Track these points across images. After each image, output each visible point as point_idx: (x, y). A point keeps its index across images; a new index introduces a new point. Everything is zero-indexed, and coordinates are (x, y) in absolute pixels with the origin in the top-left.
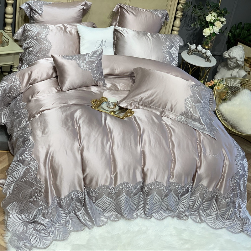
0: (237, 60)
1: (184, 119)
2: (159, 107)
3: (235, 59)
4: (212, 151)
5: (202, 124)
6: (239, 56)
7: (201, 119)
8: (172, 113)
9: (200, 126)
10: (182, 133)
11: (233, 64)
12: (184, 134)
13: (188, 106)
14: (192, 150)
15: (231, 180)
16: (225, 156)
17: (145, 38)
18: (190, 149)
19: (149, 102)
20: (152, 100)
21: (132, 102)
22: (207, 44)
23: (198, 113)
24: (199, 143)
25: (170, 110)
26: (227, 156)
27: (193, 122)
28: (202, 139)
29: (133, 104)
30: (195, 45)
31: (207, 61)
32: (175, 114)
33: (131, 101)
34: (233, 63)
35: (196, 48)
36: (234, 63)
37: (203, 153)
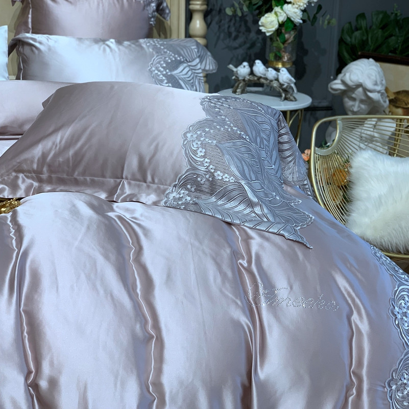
0: (365, 90)
1: (189, 198)
2: (103, 176)
3: (360, 89)
4: (296, 287)
5: (251, 204)
6: (369, 78)
7: (246, 188)
8: (148, 187)
9: (246, 212)
10: (180, 239)
11: (359, 106)
12: (187, 238)
13: (195, 153)
14: (221, 291)
15: (390, 387)
16: (350, 302)
17: (100, 49)
18: (214, 289)
19: (68, 167)
20: (76, 154)
21: (17, 178)
22: (278, 58)
23: (234, 169)
24: (246, 265)
25: (138, 176)
26: (357, 301)
27: (220, 202)
28: (254, 248)
29: (20, 182)
30: (245, 64)
31: (286, 99)
32: (159, 188)
33: (14, 174)
34: (357, 103)
35: (252, 73)
36: (362, 101)
37: (266, 298)
